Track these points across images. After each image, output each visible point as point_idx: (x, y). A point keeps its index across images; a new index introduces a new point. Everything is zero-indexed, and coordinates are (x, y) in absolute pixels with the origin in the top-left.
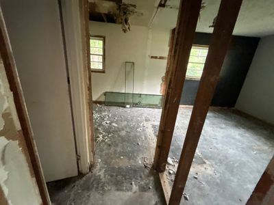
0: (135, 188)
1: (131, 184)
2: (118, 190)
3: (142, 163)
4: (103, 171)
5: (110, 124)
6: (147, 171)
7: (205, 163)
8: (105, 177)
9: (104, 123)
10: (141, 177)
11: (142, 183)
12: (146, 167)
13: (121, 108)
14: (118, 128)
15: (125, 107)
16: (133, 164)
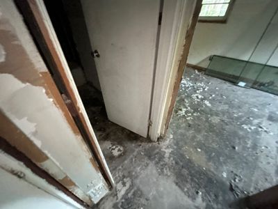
1: (197, 193)
4: (170, 150)
5: (202, 100)
9: (194, 96)
15: (235, 83)
16: (212, 170)
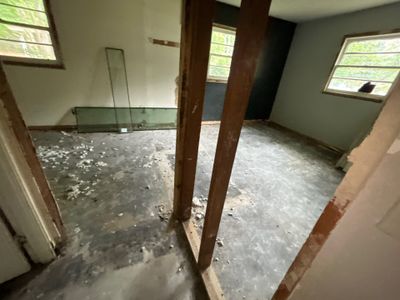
0: (147, 254)
1: (141, 251)
2: (118, 268)
3: (156, 215)
4: (87, 246)
5: (93, 163)
6: (165, 224)
7: (240, 193)
8: (91, 255)
9: (80, 164)
10: (156, 236)
11: (159, 244)
12: (162, 219)
13: (112, 135)
14: (109, 168)
15: (119, 132)
16: (142, 220)
